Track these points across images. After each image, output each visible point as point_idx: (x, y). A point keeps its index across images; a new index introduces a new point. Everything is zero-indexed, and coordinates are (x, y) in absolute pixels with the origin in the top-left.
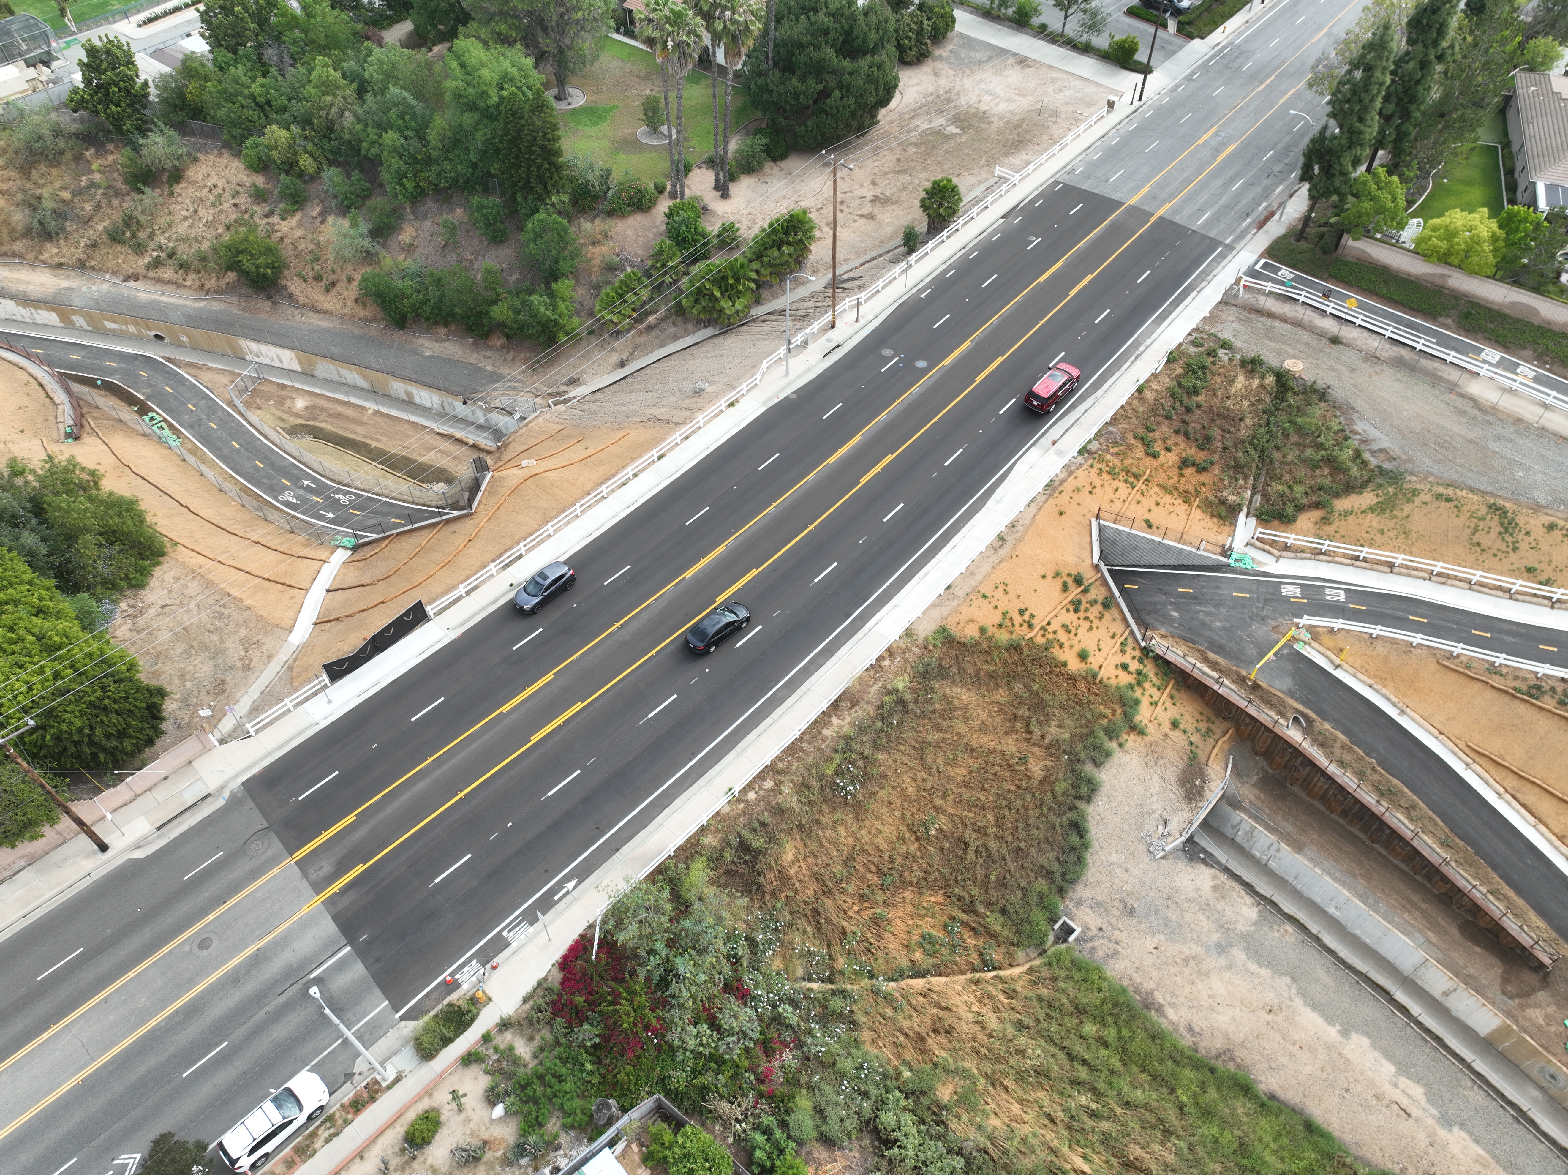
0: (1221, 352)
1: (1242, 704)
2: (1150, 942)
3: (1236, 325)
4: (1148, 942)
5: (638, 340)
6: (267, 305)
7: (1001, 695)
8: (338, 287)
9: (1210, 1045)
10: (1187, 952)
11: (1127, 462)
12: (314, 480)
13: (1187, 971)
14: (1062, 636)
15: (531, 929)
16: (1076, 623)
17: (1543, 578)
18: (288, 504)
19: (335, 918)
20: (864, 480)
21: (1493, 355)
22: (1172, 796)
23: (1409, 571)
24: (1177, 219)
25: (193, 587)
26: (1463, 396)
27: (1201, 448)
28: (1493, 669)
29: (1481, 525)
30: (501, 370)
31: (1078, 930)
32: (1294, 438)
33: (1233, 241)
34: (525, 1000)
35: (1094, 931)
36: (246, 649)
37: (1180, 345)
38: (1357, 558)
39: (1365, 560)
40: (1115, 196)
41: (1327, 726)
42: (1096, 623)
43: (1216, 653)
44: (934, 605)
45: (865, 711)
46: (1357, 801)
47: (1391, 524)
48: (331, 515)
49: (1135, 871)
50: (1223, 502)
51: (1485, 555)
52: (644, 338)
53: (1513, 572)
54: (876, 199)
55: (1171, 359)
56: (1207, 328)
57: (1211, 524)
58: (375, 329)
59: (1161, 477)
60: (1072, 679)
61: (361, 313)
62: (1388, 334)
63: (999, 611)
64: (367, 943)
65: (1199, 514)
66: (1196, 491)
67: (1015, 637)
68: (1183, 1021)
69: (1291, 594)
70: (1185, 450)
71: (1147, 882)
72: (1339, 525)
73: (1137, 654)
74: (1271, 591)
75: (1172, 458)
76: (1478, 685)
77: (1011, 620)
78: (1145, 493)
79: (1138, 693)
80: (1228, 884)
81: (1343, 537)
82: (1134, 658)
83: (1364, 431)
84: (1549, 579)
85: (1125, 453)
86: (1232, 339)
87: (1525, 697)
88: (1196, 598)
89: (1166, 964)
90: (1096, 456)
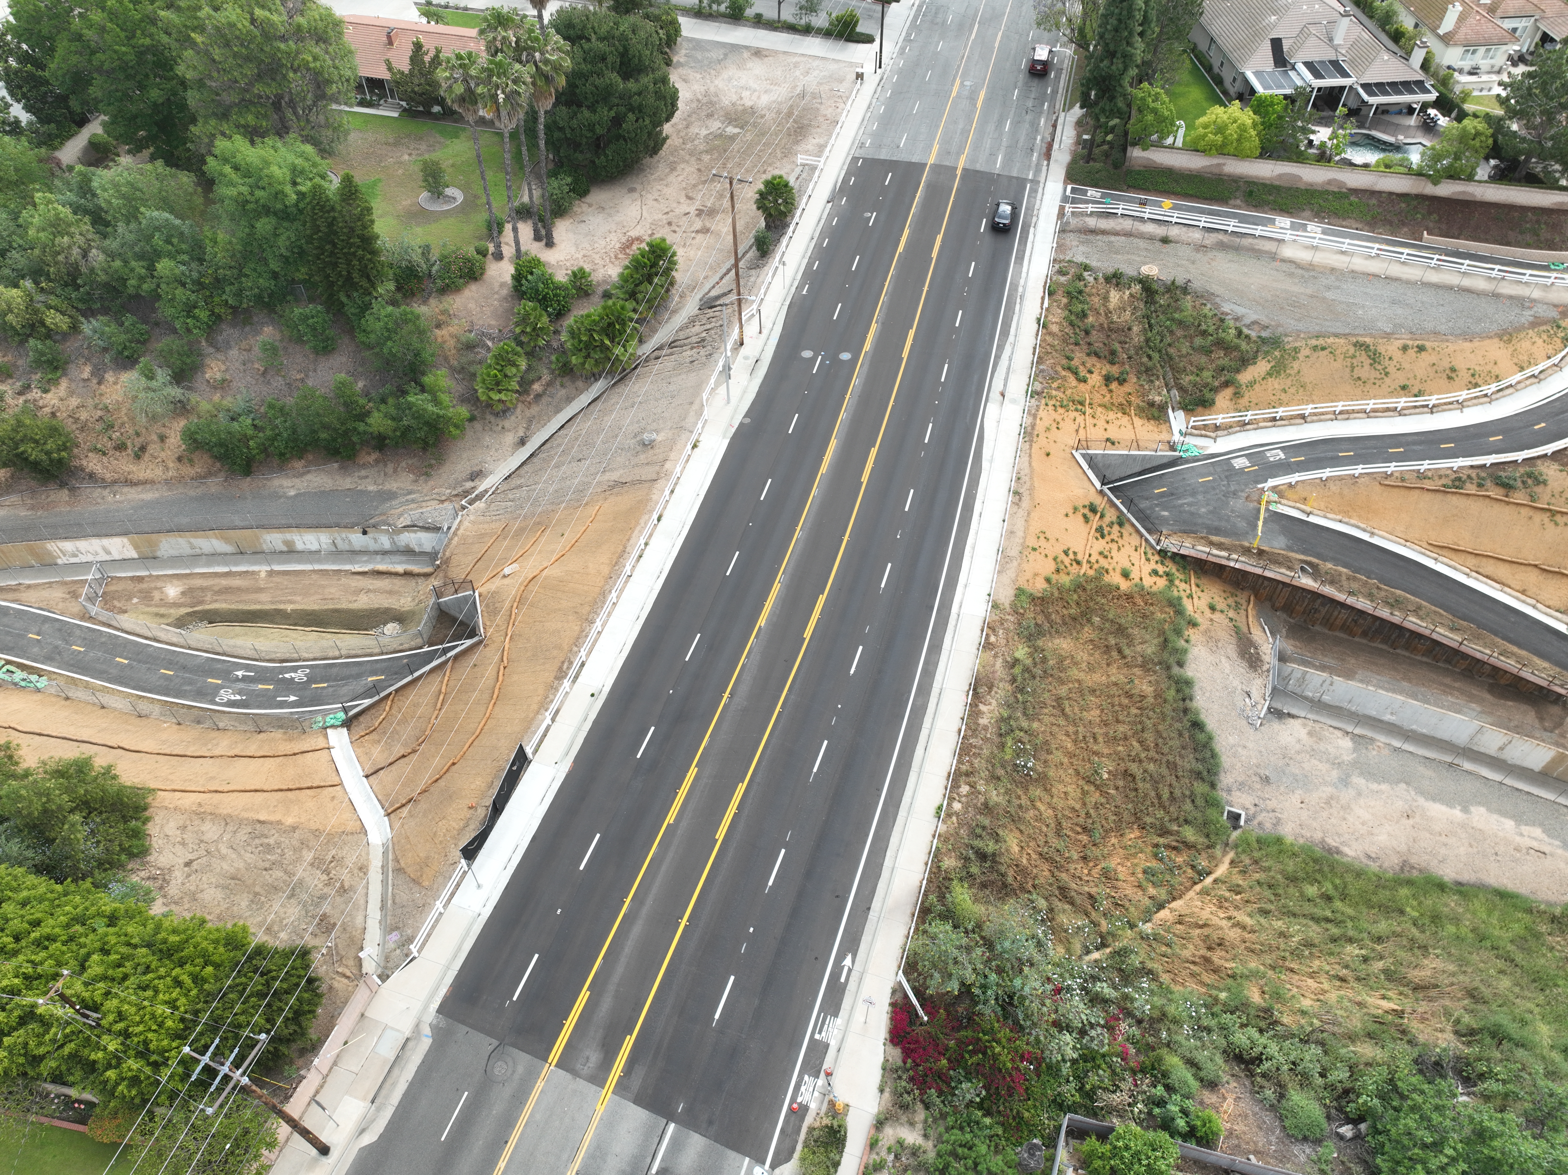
0: (1086, 275)
1: (1259, 571)
2: (1295, 798)
3: (1083, 248)
4: (1294, 800)
5: (528, 413)
6: (64, 494)
7: (1088, 632)
8: (151, 449)
9: (1392, 862)
10: (1325, 796)
11: (1069, 393)
12: (247, 668)
13: (1334, 811)
14: (1104, 563)
15: (839, 1021)
16: (1107, 548)
17: (1416, 391)
18: (232, 704)
19: (638, 1101)
20: (865, 478)
21: (1283, 222)
22: (1241, 670)
23: (1318, 417)
24: (978, 167)
25: (210, 830)
26: (1283, 261)
27: (1112, 363)
28: (1421, 476)
29: (1355, 362)
30: (387, 487)
31: (1242, 813)
32: (1179, 333)
33: (1035, 175)
34: (882, 1091)
35: (1253, 809)
36: (327, 872)
37: (1048, 277)
38: (1274, 419)
39: (1281, 419)
40: (915, 159)
41: (1329, 565)
42: (1121, 542)
43: (1216, 535)
44: (997, 572)
45: (1003, 689)
46: (1376, 618)
47: (1289, 382)
48: (292, 698)
49: (1250, 745)
50: (1152, 404)
51: (1368, 386)
52: (535, 410)
53: (1392, 394)
54: (700, 213)
55: (1049, 292)
56: (1062, 256)
57: (1151, 426)
58: (215, 485)
59: (1097, 398)
60: (1129, 597)
61: (191, 471)
62: (1202, 224)
63: (1050, 558)
64: (688, 1110)
65: (1139, 420)
66: (1127, 401)
67: (1074, 577)
68: (1360, 853)
69: (1243, 465)
70: (1102, 368)
71: (1263, 750)
72: (1249, 394)
73: (1157, 558)
74: (1226, 468)
75: (1097, 378)
76: (1419, 492)
77: (1063, 563)
78: (1095, 415)
79: (1176, 592)
80: (1316, 726)
81: (1257, 404)
82: (1157, 562)
83: (1232, 311)
84: (1420, 390)
85: (1063, 385)
86: (1087, 262)
87: (1453, 490)
88: (1172, 494)
89: (1317, 812)
90: (1045, 395)
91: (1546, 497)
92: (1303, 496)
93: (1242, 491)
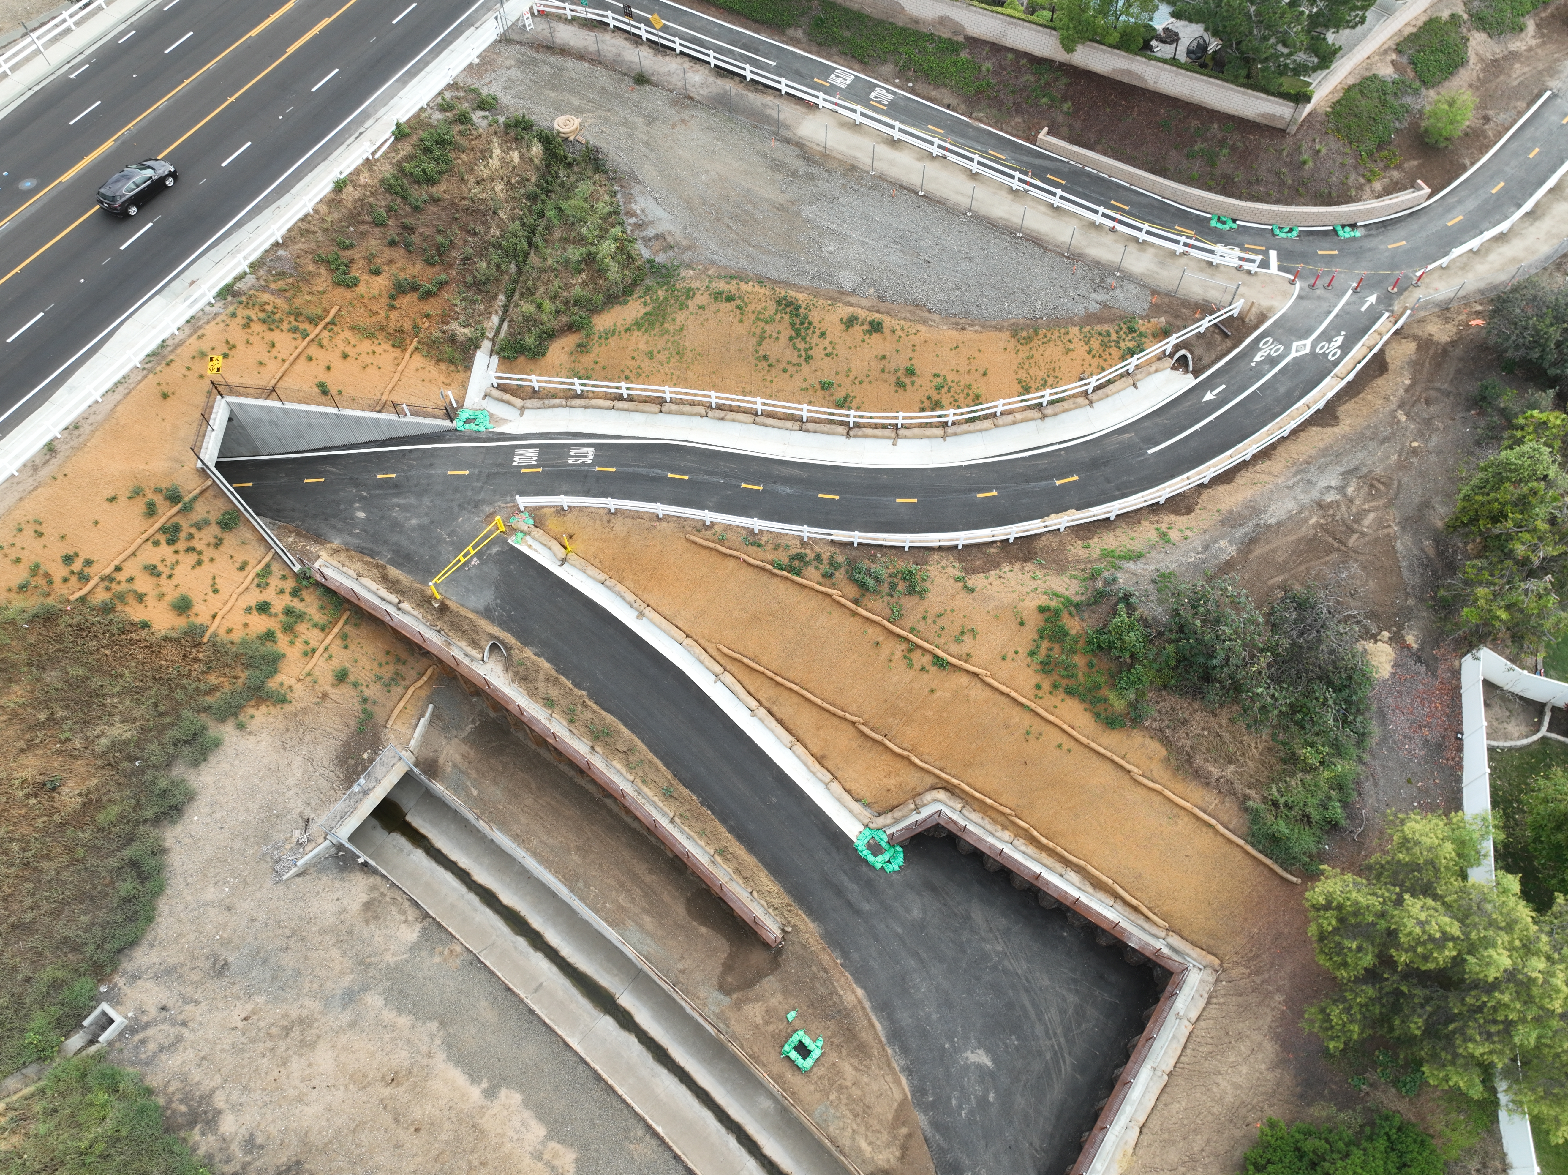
0: (477, 117)
2: (239, 1012)
3: (514, 73)
4: (236, 1012)
7: (17, 694)
10: (294, 1014)
11: (298, 301)
13: (282, 1045)
14: (144, 584)
16: (171, 559)
17: (840, 395)
21: (844, 76)
22: (323, 782)
23: (680, 407)
26: (788, 141)
27: (429, 263)
28: (752, 539)
29: (768, 328)
31: (119, 1021)
32: (557, 232)
35: (153, 1012)
37: (422, 109)
38: (620, 398)
39: (631, 399)
41: (528, 653)
42: (208, 553)
43: (399, 566)
47: (661, 343)
51: (773, 372)
53: (806, 393)
55: (400, 134)
56: (470, 81)
57: (434, 371)
59: (360, 316)
60: (155, 645)
62: (713, 61)
63: (24, 567)
65: (418, 360)
66: (415, 327)
67: (50, 601)
68: (243, 1131)
69: (524, 462)
70: (403, 269)
71: (262, 917)
72: (599, 352)
73: (290, 584)
74: (499, 461)
75: (381, 283)
76: (732, 563)
77: (47, 575)
78: (325, 342)
79: (282, 642)
80: (389, 894)
81: (604, 368)
82: (282, 591)
83: (643, 211)
84: (848, 395)
85: (296, 288)
86: (499, 95)
87: (785, 573)
88: (396, 486)
89: (253, 1041)
90: (244, 298)
91: (912, 619)
92: (571, 531)
93: (491, 503)
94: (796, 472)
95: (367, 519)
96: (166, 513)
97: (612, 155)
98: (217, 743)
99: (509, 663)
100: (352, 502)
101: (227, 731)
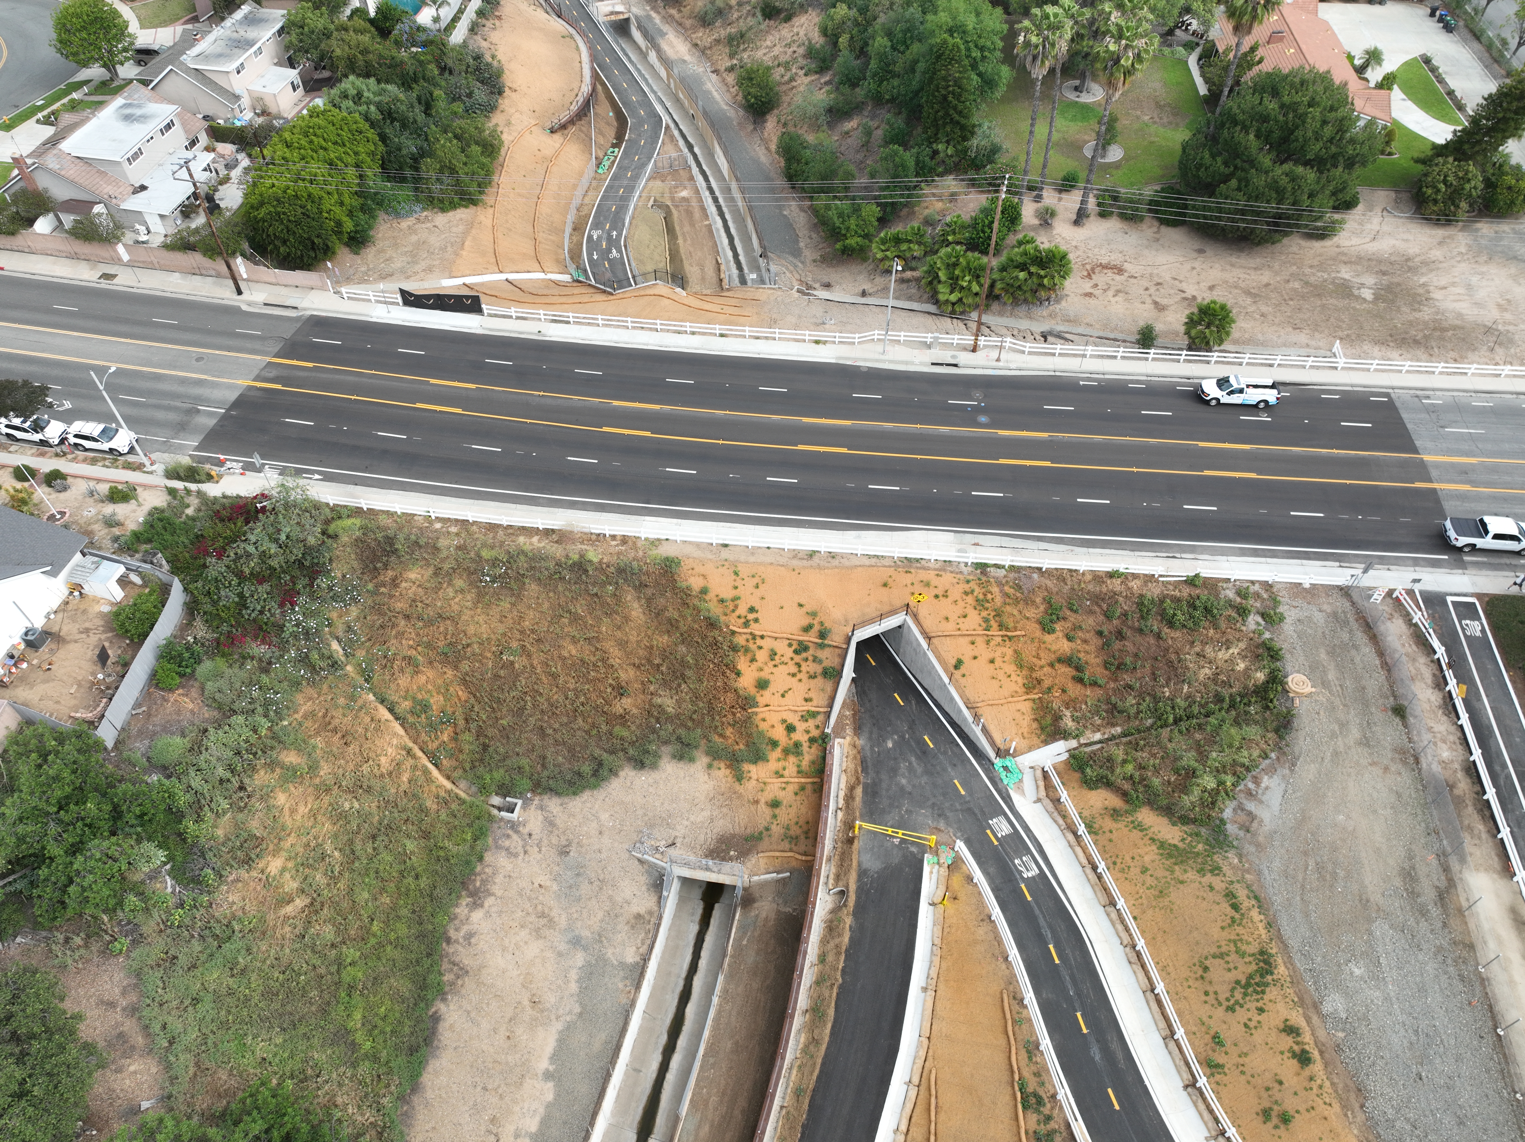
0: (1254, 618)
2: (543, 879)
5: (890, 284)
6: (751, 128)
7: (663, 640)
9: (462, 954)
10: (553, 914)
11: (1008, 609)
12: (619, 235)
13: (532, 918)
14: (762, 656)
15: (274, 475)
16: (786, 659)
17: (1213, 1059)
18: (590, 237)
19: (241, 395)
20: (801, 447)
22: (702, 837)
23: (1119, 923)
24: (1447, 503)
25: (459, 229)
27: (1106, 665)
28: (1032, 1048)
29: (1233, 957)
30: (805, 251)
31: (514, 816)
34: (223, 496)
35: (526, 830)
36: (424, 270)
37: (1228, 580)
38: (1095, 868)
39: (1099, 877)
40: (1418, 443)
41: (849, 921)
42: (803, 676)
43: (865, 792)
44: (698, 545)
45: (557, 551)
47: (1160, 873)
48: (595, 257)
49: (606, 841)
50: (1058, 718)
51: (1198, 984)
52: (895, 285)
55: (1192, 581)
56: (1282, 593)
57: (1026, 722)
59: (1028, 648)
60: (730, 687)
62: (1475, 758)
63: (734, 593)
64: (232, 416)
65: (1026, 707)
66: (1049, 689)
67: (723, 618)
68: (476, 926)
69: (996, 828)
70: (1087, 652)
71: (603, 856)
72: (1120, 829)
73: (815, 733)
74: (986, 810)
75: (1065, 647)
76: (1003, 1042)
77: (736, 607)
78: (992, 643)
79: (775, 755)
80: (651, 926)
81: (1110, 840)
82: (808, 732)
83: (1267, 788)
84: (1222, 1066)
85: (1017, 601)
86: (1288, 620)
87: (1019, 1095)
88: (924, 753)
89: (529, 899)
90: (984, 579)
92: (959, 895)
93: (948, 824)
94: (1120, 1055)
95: (889, 750)
96: (811, 637)
97: (1301, 734)
98: (692, 760)
99: (835, 911)
100: (896, 733)
101: (703, 760)
